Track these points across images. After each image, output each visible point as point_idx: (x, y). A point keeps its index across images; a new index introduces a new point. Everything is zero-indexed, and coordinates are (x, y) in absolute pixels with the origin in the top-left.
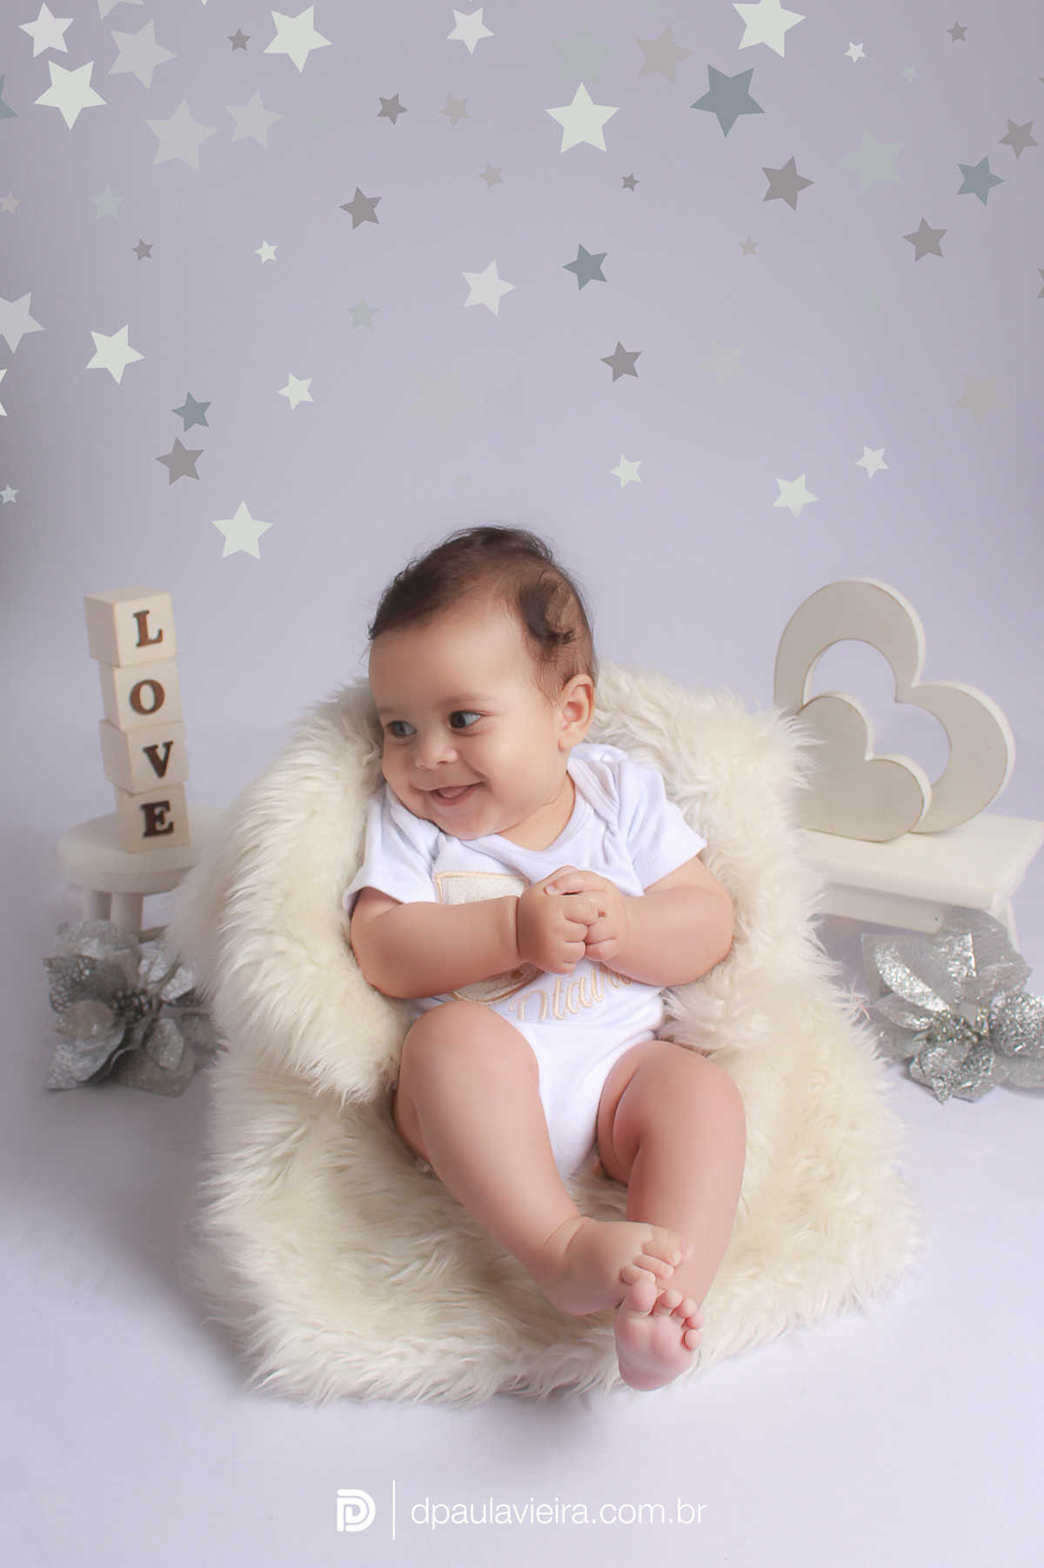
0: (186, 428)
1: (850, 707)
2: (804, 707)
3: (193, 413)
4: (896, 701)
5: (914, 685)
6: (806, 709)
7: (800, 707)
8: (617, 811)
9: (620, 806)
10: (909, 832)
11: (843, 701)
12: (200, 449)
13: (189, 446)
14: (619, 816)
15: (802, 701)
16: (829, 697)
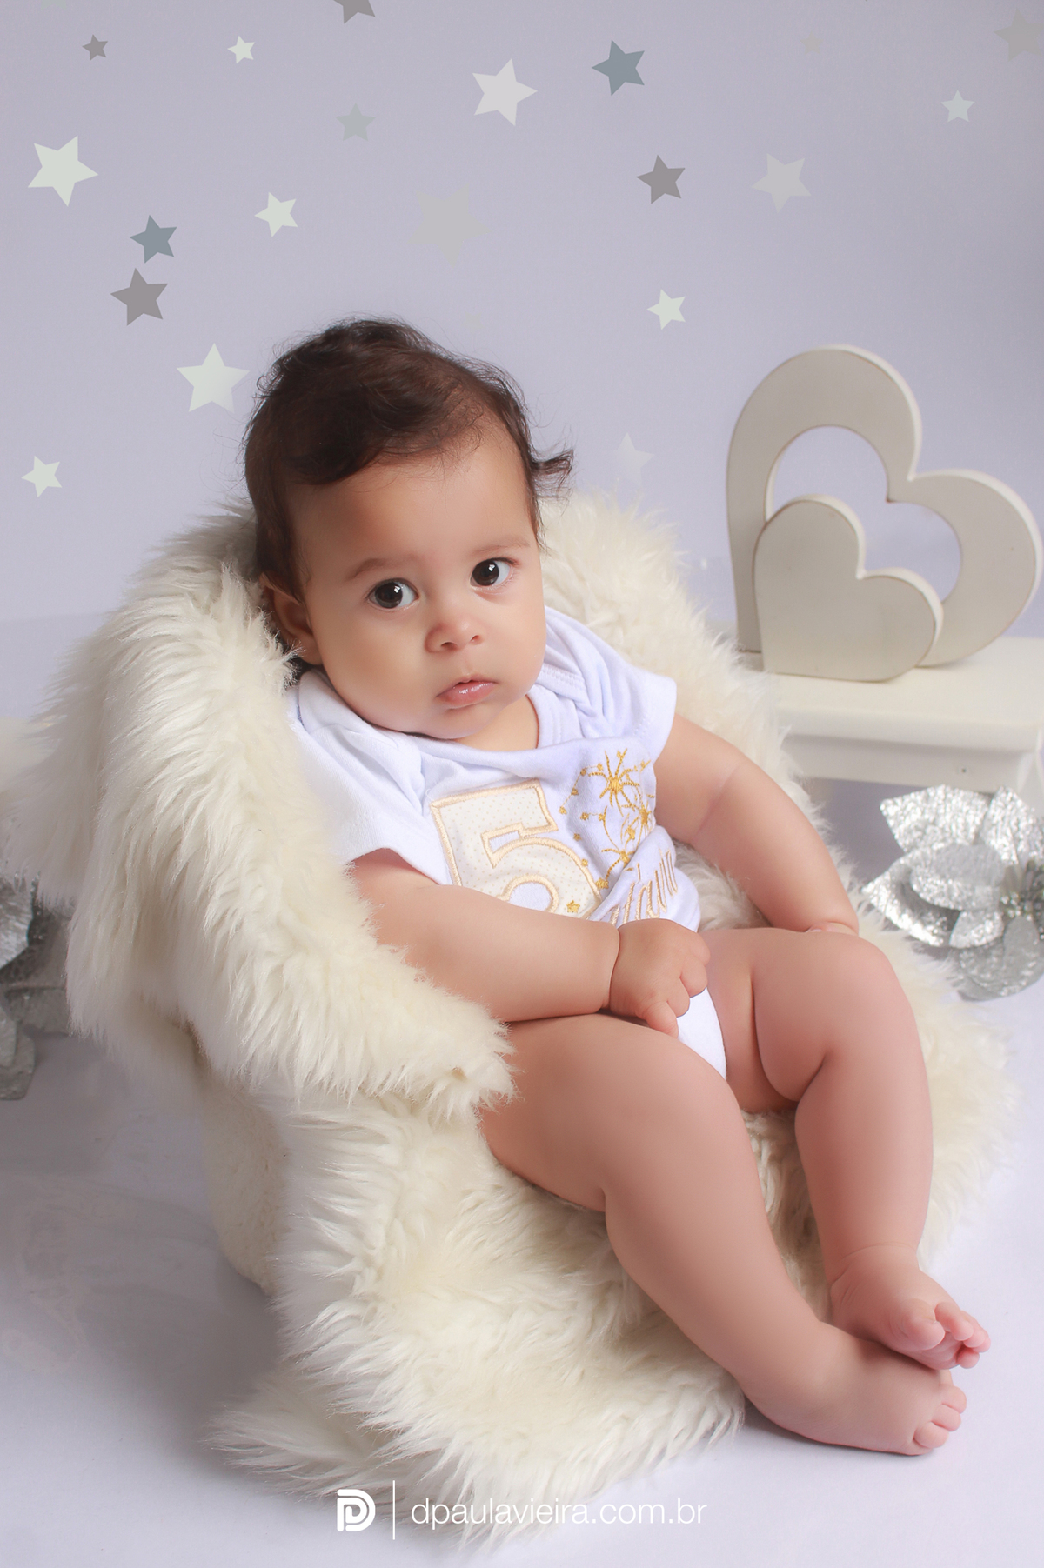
0: (147, 257)
1: (835, 513)
2: (767, 524)
3: (155, 240)
4: (889, 500)
5: (911, 477)
6: (770, 528)
7: (762, 525)
8: (582, 684)
9: (584, 676)
10: (918, 667)
11: (825, 505)
12: (163, 282)
13: (150, 279)
14: (588, 691)
15: (764, 517)
16: (805, 501)
